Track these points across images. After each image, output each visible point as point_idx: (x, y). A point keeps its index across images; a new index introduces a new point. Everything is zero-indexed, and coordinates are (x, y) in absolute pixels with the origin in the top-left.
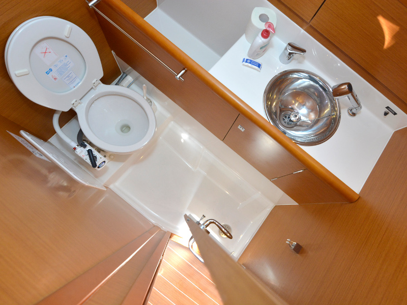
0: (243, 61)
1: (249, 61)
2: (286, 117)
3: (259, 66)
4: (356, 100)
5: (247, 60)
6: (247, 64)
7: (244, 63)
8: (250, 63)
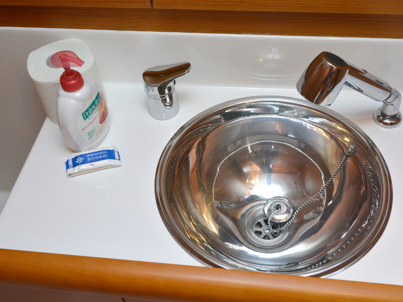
0: (68, 167)
1: (80, 160)
2: (259, 225)
3: (110, 154)
4: (378, 84)
5: (74, 159)
6: (77, 169)
7: (71, 171)
8: (84, 162)
